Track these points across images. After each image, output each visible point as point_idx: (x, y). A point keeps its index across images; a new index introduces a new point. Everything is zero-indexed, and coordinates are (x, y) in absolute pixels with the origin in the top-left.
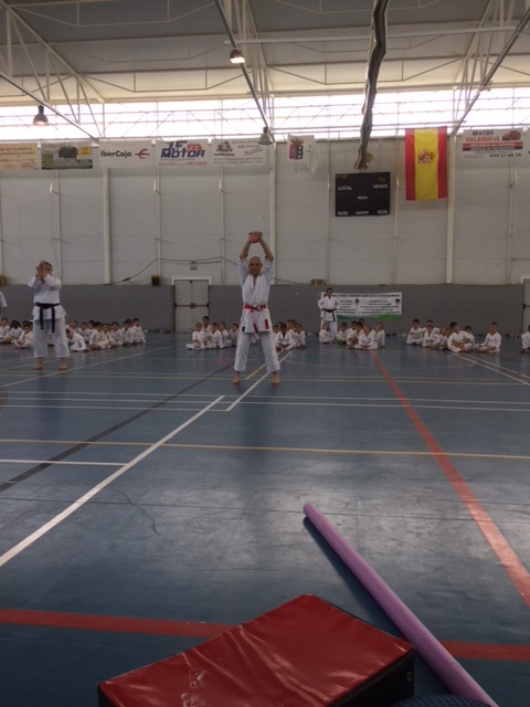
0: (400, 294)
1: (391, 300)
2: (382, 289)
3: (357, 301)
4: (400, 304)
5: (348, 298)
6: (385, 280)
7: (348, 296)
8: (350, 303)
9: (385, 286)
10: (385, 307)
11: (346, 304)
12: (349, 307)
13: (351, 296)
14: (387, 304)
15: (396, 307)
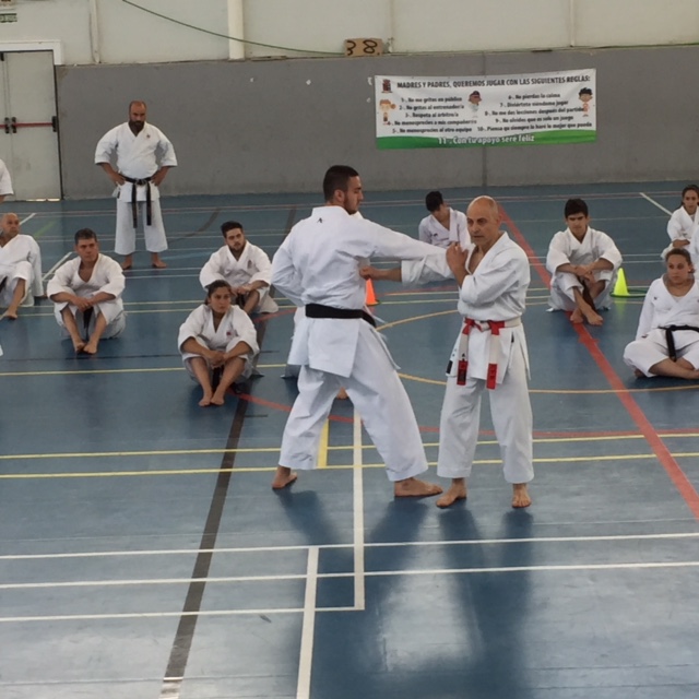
0: (591, 73)
1: (568, 91)
2: (543, 60)
3: (475, 97)
4: (592, 103)
5: (451, 91)
6: (549, 35)
7: (451, 84)
8: (457, 103)
9: (549, 51)
10: (551, 111)
11: (445, 107)
12: (452, 115)
13: (456, 84)
14: (558, 103)
15: (580, 110)
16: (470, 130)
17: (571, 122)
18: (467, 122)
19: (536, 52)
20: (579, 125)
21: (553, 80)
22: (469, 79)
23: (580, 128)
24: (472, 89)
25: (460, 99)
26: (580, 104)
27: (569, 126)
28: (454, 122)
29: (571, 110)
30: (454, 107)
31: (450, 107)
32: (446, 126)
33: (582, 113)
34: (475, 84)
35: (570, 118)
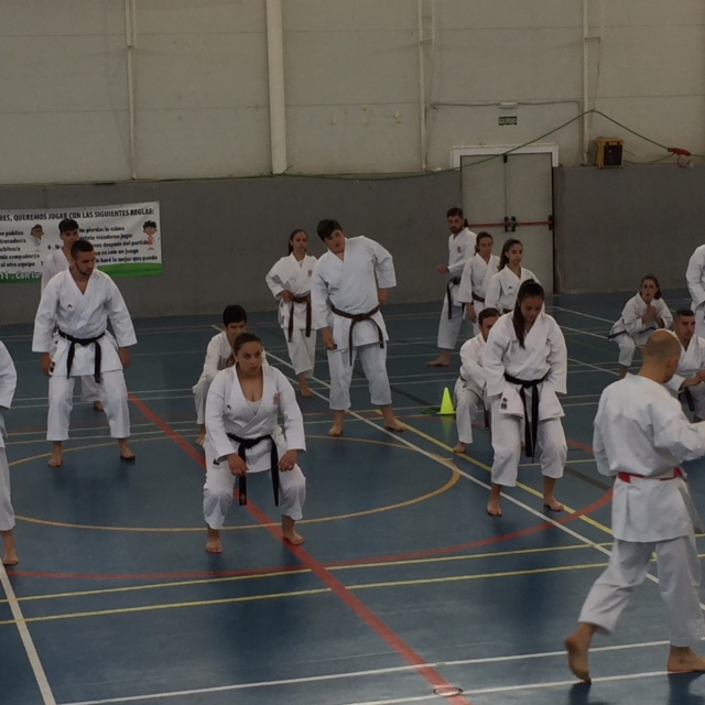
0: (154, 206)
1: (131, 224)
2: (105, 193)
3: (37, 231)
4: (157, 236)
5: (11, 225)
6: (112, 168)
7: (12, 217)
8: (18, 237)
9: (112, 184)
10: (116, 245)
11: (6, 242)
12: (14, 249)
13: (17, 218)
14: (123, 236)
15: (146, 243)
16: (33, 264)
17: (137, 255)
18: (30, 256)
19: (98, 184)
20: (144, 258)
21: (116, 213)
22: (30, 212)
23: (146, 261)
24: (33, 223)
25: (22, 233)
26: (145, 237)
27: (135, 259)
28: (16, 257)
29: (136, 243)
30: (15, 241)
31: (12, 242)
32: (8, 261)
33: (147, 246)
34: (37, 217)
35: (136, 251)
